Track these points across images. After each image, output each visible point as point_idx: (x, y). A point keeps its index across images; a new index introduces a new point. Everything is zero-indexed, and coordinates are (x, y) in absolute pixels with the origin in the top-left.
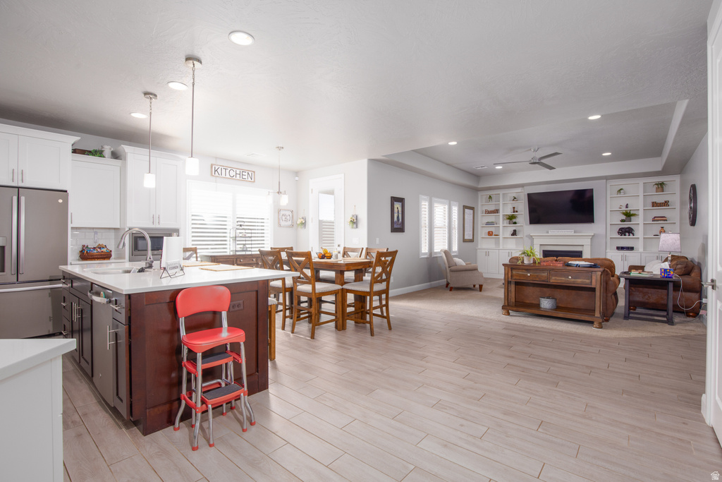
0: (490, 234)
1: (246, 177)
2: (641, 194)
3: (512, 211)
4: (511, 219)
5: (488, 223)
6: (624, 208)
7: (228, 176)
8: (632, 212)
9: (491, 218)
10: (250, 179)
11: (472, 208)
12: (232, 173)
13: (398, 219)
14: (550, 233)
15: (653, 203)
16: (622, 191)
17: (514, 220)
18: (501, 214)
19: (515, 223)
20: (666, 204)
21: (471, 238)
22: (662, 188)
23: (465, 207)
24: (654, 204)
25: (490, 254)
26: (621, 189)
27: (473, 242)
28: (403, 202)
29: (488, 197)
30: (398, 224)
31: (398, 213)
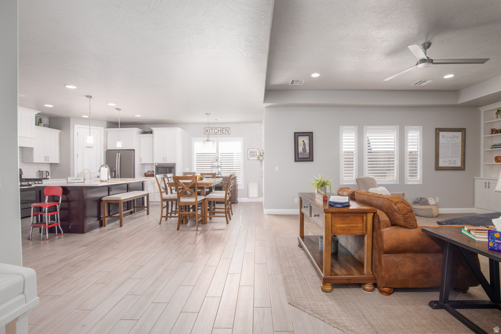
0: (499, 159)
1: (224, 132)
5: (494, 147)
7: (213, 133)
10: (227, 133)
11: (463, 130)
12: (216, 131)
13: (305, 151)
21: (458, 165)
23: (439, 130)
25: (491, 185)
27: (464, 169)
28: (310, 135)
29: (496, 111)
30: (304, 155)
31: (304, 144)
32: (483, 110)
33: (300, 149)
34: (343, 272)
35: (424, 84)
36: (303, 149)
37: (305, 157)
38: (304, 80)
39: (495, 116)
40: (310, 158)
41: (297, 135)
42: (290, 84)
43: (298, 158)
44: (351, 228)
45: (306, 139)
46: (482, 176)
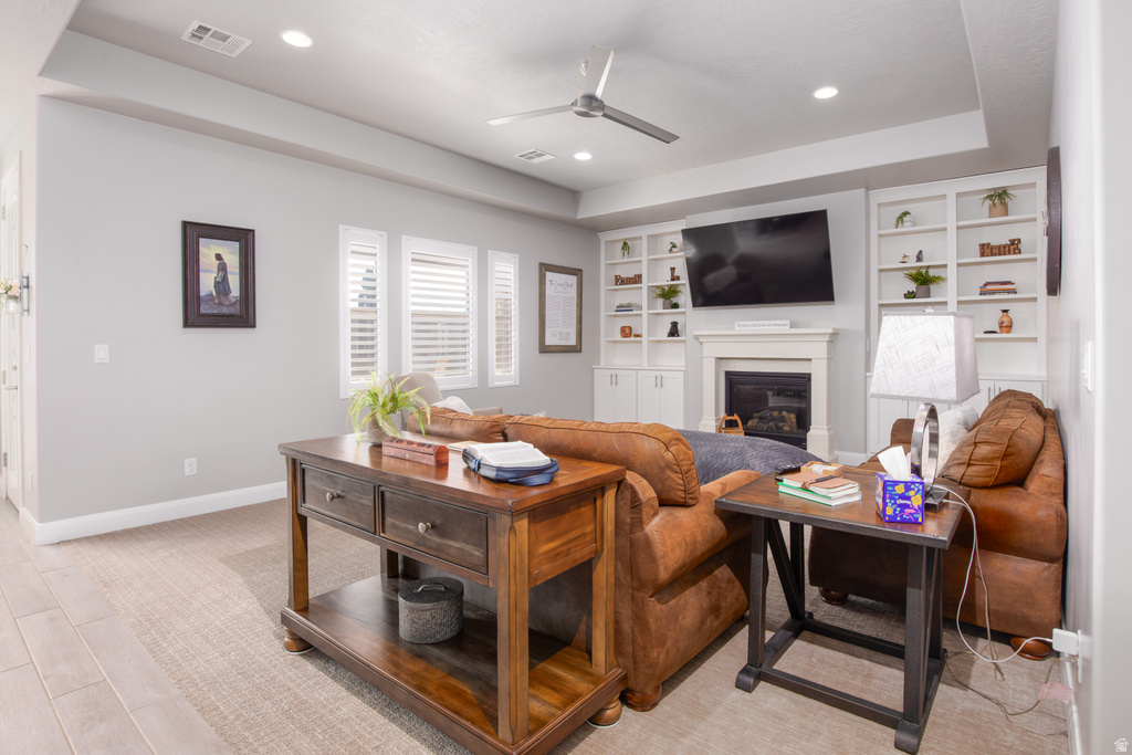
0: (626, 332)
2: (951, 224)
3: (669, 278)
4: (668, 295)
5: (621, 308)
6: (912, 263)
8: (932, 273)
9: (626, 295)
11: (576, 272)
13: (222, 285)
14: (738, 330)
15: (982, 246)
16: (906, 219)
17: (674, 300)
18: (645, 284)
19: (676, 306)
20: (1014, 246)
21: (573, 342)
22: (1005, 205)
23: (545, 268)
24: (986, 249)
25: (620, 379)
26: (906, 214)
27: (580, 351)
28: (244, 238)
29: (622, 244)
30: (221, 304)
31: (223, 268)
32: (605, 237)
33: (207, 284)
34: (545, 698)
35: (537, 160)
36: (217, 284)
37: (225, 310)
38: (248, 43)
39: (621, 251)
40: (243, 317)
41: (193, 233)
42: (186, 37)
43: (196, 314)
44: (572, 545)
45: (230, 253)
46: (603, 363)
